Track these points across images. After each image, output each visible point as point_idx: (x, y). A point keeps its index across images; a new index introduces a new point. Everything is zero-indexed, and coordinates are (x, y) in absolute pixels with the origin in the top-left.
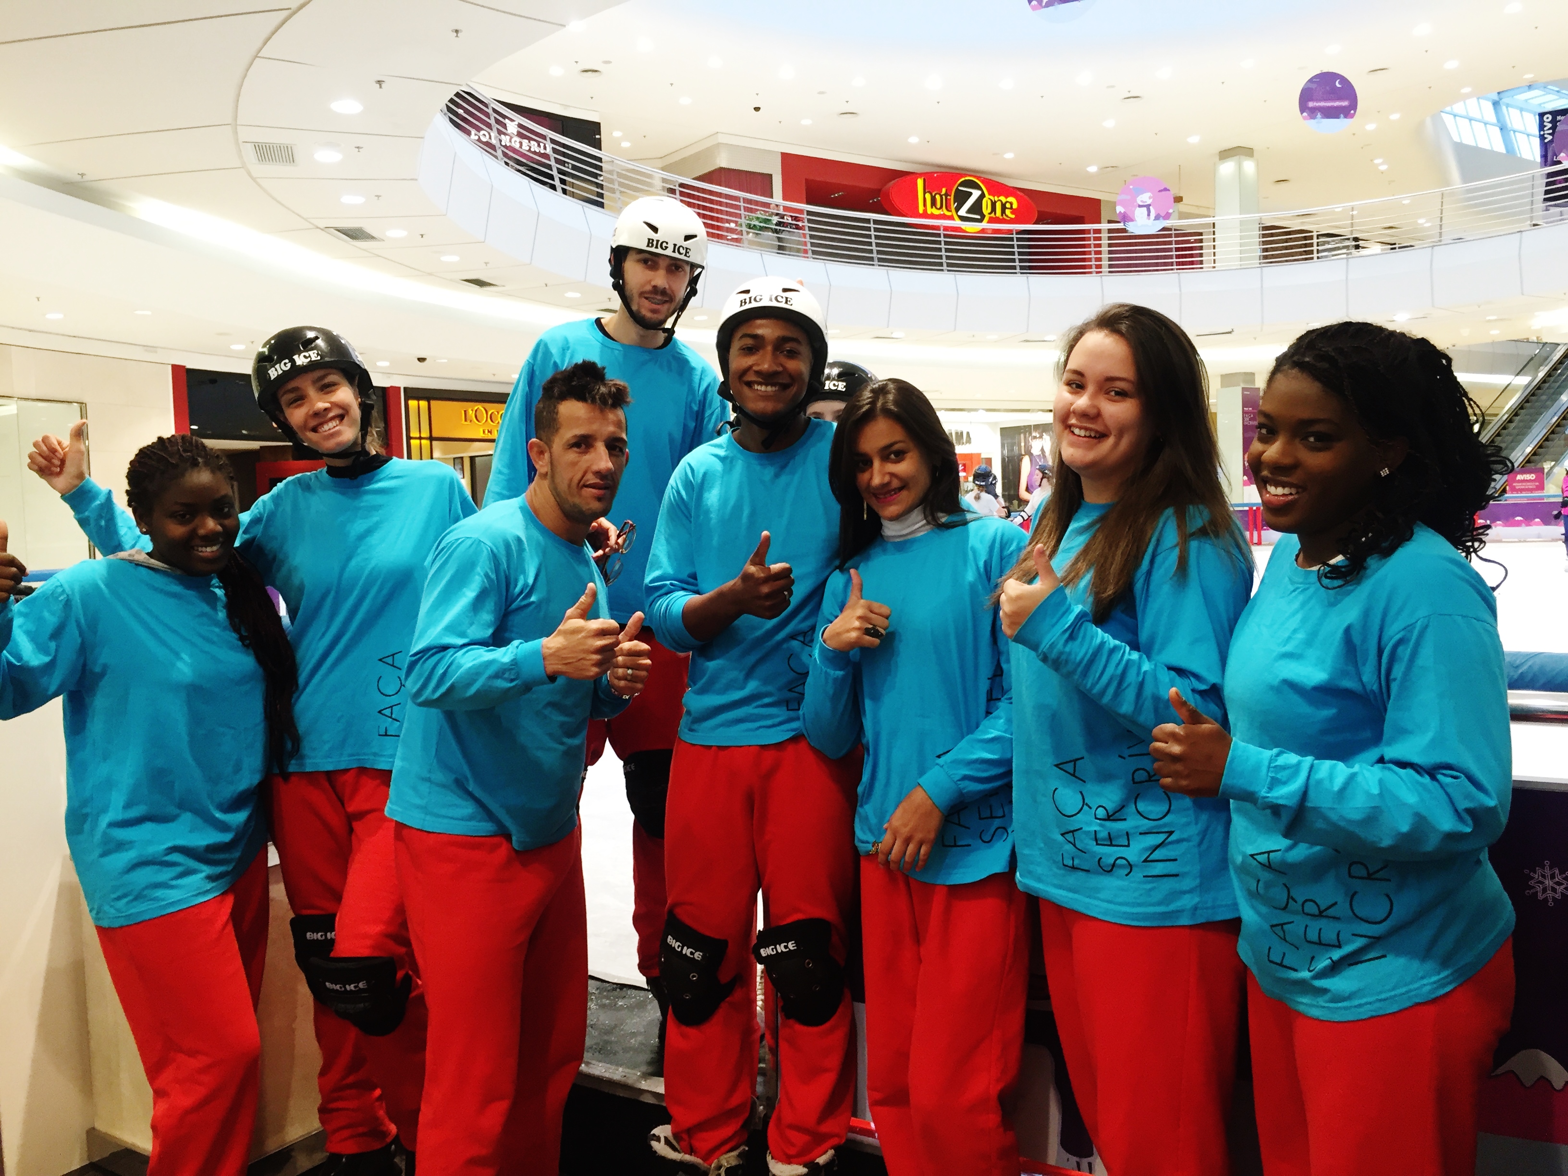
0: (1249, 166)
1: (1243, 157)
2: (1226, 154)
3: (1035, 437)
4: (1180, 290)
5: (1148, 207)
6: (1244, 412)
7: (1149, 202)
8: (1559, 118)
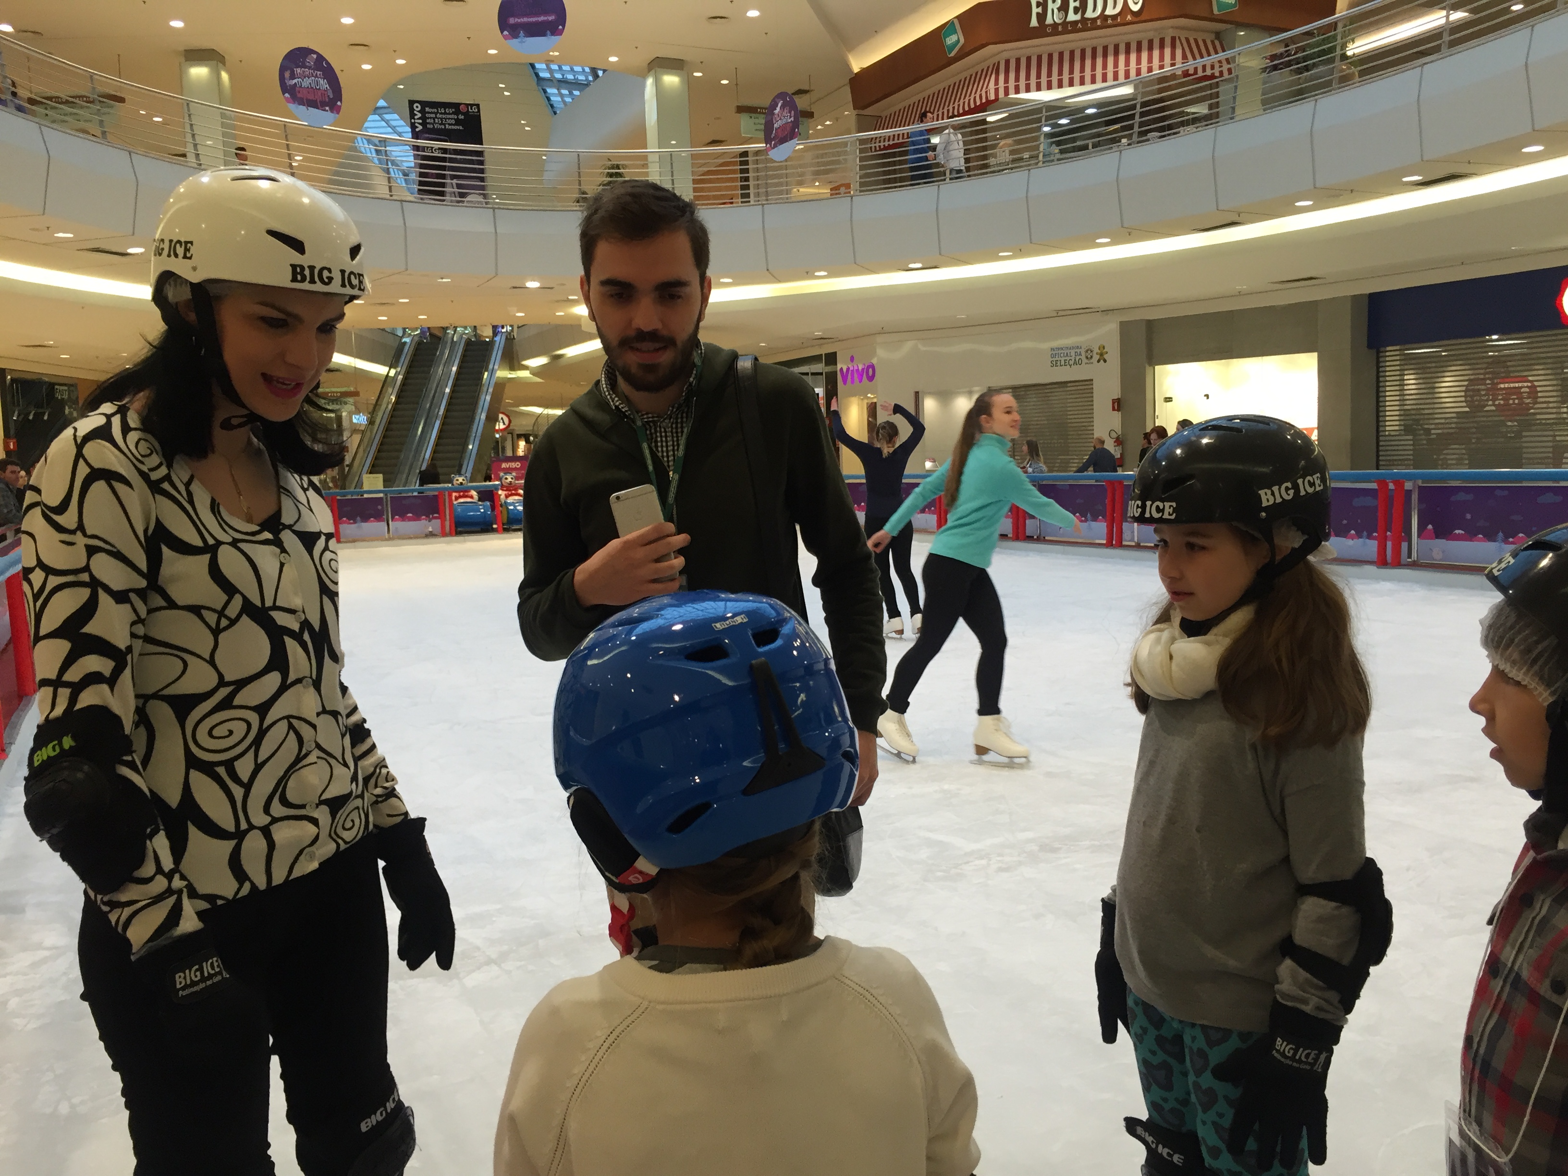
0: (225, 78)
1: (219, 64)
2: (197, 55)
8: (427, 109)
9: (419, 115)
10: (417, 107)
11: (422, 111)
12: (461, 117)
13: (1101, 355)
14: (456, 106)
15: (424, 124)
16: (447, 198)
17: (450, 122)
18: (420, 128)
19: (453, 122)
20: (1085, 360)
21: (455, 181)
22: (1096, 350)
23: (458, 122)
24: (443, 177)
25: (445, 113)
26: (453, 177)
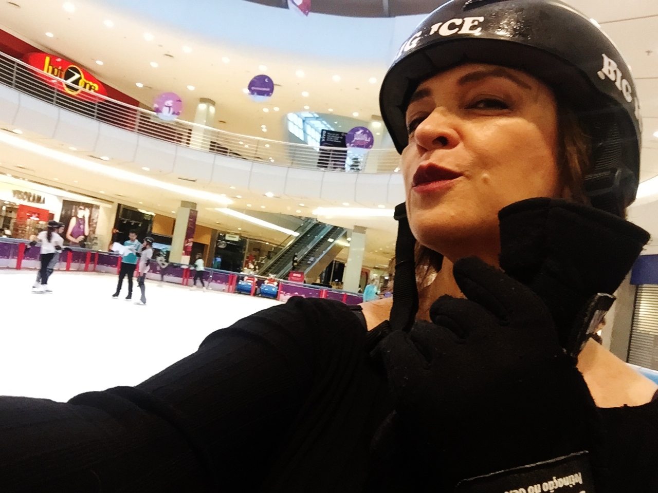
0: (212, 109)
1: (211, 105)
2: (203, 100)
3: (81, 209)
4: (176, 153)
5: (170, 107)
6: (189, 221)
8: (328, 133)
9: (325, 135)
10: (325, 132)
11: (326, 134)
12: (341, 138)
14: (340, 133)
15: (326, 139)
16: (328, 169)
17: (336, 139)
18: (323, 140)
19: (337, 139)
21: (333, 162)
23: (340, 139)
24: (328, 160)
25: (335, 136)
26: (332, 161)
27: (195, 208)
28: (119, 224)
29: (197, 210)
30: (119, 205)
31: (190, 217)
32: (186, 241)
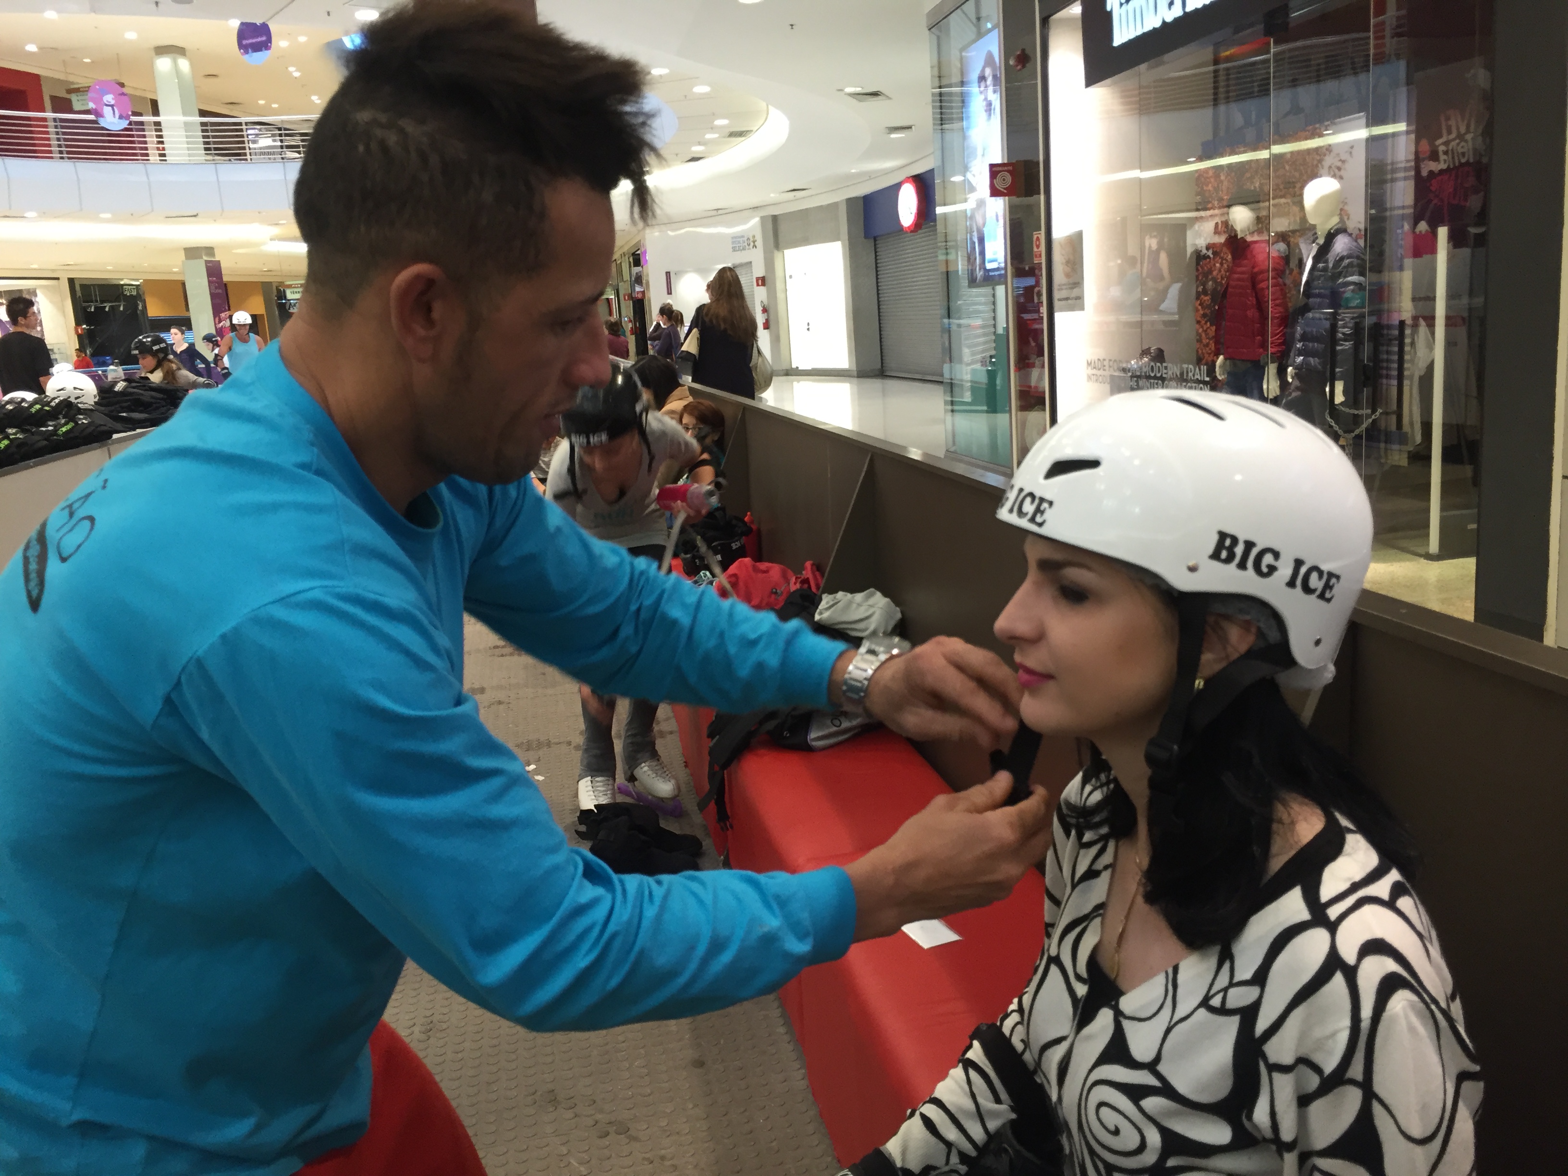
0: (184, 64)
1: (178, 56)
2: (162, 50)
4: (148, 179)
5: (112, 106)
6: (210, 282)
7: (113, 102)
13: (754, 242)
20: (747, 247)
22: (752, 239)
27: (213, 255)
28: (82, 315)
29: (217, 259)
30: (71, 281)
31: (209, 274)
32: (217, 319)
